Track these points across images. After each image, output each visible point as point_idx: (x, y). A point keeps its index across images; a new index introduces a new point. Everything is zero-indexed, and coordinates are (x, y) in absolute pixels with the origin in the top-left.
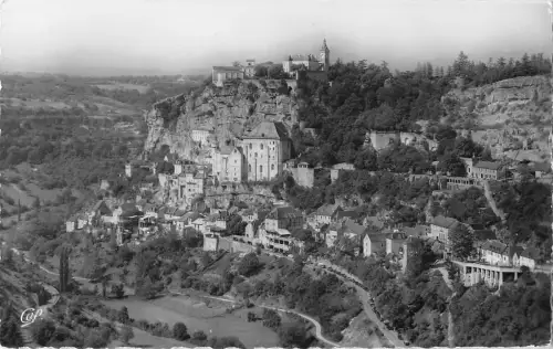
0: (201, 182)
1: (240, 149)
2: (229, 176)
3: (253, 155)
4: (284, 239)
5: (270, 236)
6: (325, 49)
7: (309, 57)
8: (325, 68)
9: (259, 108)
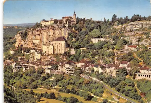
0: (40, 55)
1: (52, 45)
2: (49, 53)
3: (57, 46)
4: (72, 70)
5: (67, 69)
6: (75, 15)
7: (70, 17)
8: (75, 20)
9: (56, 33)
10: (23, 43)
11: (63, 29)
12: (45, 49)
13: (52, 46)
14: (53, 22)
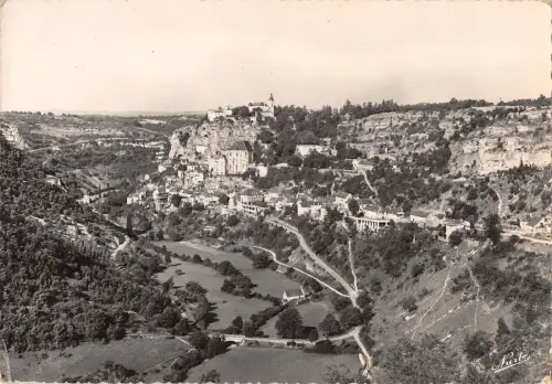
0: (202, 175)
1: (225, 156)
2: (218, 171)
3: (232, 160)
6: (272, 99)
7: (262, 104)
8: (272, 110)
9: (234, 133)
10: (181, 151)
11: (247, 126)
12: (211, 163)
13: (223, 160)
14: (230, 113)
